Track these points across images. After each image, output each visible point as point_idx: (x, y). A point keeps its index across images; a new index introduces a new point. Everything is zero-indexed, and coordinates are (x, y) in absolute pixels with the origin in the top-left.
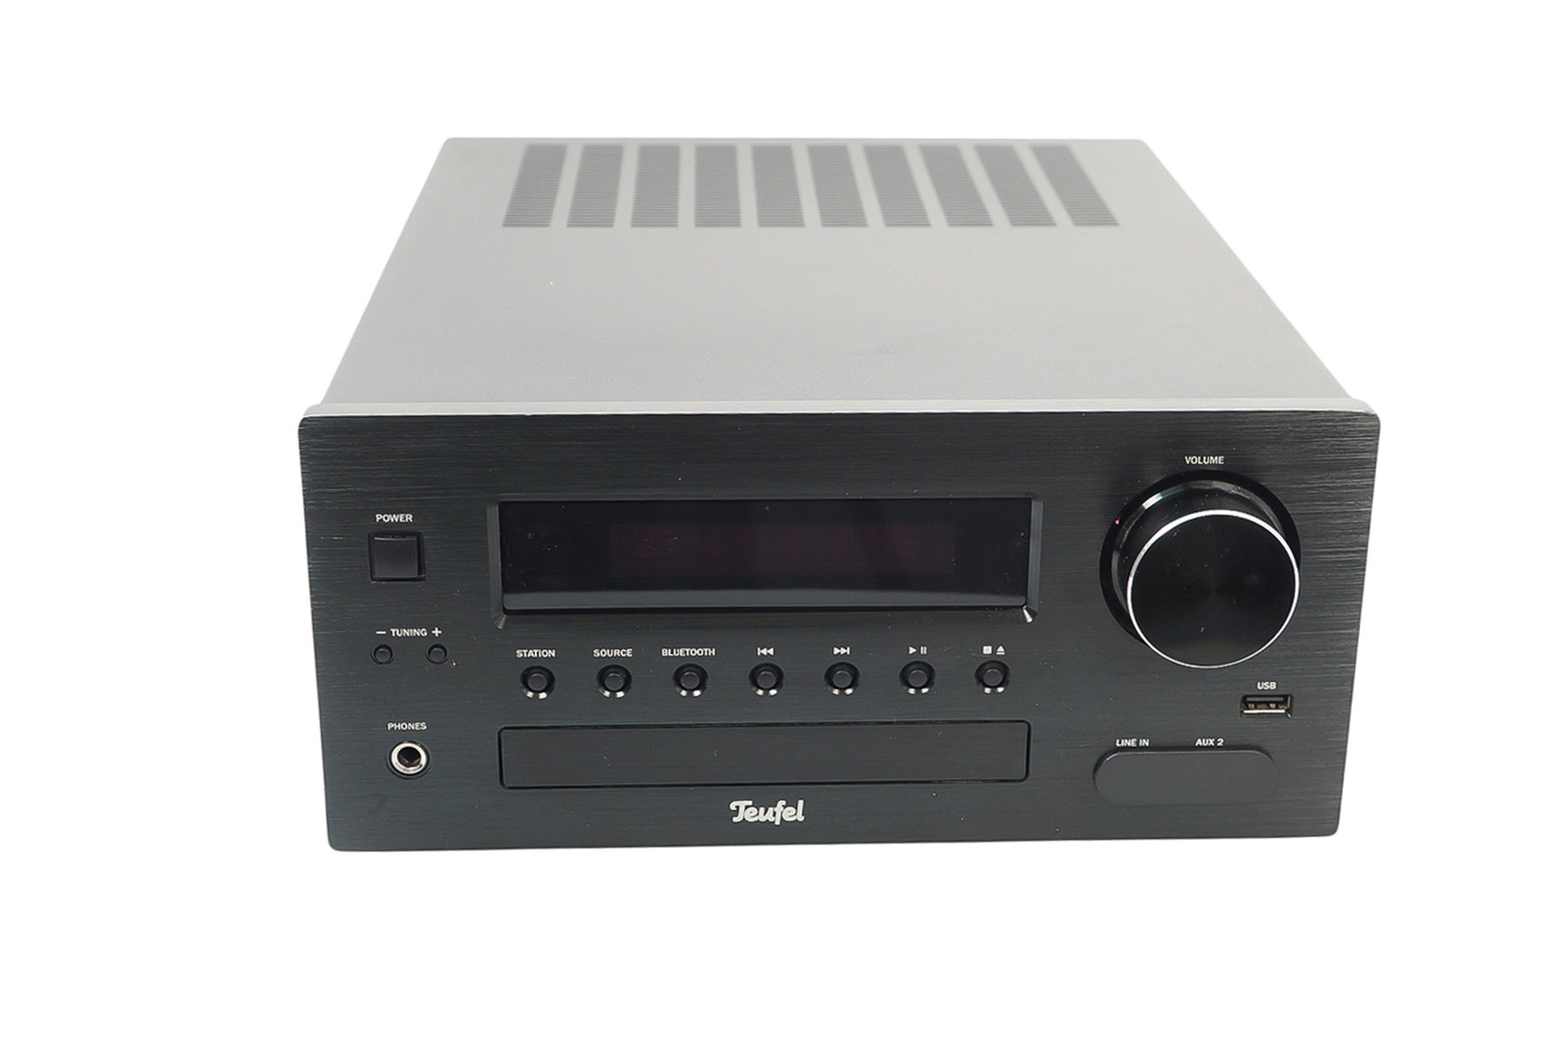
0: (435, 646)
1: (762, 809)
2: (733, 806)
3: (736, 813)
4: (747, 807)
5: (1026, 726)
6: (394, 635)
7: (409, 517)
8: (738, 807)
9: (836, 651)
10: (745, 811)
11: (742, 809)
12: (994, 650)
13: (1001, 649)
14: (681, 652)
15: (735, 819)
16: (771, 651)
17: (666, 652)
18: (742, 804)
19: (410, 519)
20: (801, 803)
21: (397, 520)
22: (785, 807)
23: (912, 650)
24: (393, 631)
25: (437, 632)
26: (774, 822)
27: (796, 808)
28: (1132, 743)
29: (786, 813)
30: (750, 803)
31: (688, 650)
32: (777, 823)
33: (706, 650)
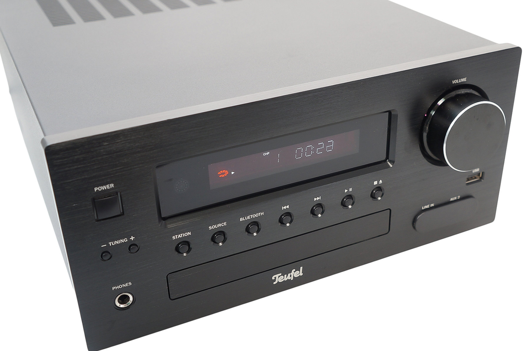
0: (132, 246)
1: (286, 276)
2: (273, 278)
3: (275, 280)
4: (279, 276)
5: (389, 210)
6: (110, 245)
7: (112, 185)
8: (275, 278)
9: (315, 199)
10: (279, 278)
11: (277, 278)
12: (378, 182)
13: (381, 181)
14: (249, 217)
15: (274, 283)
16: (288, 207)
17: (241, 219)
18: (277, 276)
19: (113, 186)
20: (301, 268)
21: (106, 188)
22: (295, 272)
23: (346, 191)
24: (110, 243)
25: (132, 238)
26: (290, 279)
27: (300, 271)
28: (427, 207)
29: (296, 274)
30: (280, 274)
31: (251, 216)
32: (292, 279)
33: (259, 213)
